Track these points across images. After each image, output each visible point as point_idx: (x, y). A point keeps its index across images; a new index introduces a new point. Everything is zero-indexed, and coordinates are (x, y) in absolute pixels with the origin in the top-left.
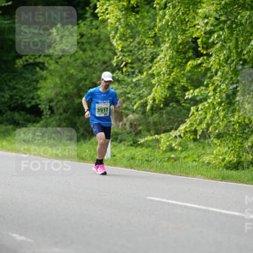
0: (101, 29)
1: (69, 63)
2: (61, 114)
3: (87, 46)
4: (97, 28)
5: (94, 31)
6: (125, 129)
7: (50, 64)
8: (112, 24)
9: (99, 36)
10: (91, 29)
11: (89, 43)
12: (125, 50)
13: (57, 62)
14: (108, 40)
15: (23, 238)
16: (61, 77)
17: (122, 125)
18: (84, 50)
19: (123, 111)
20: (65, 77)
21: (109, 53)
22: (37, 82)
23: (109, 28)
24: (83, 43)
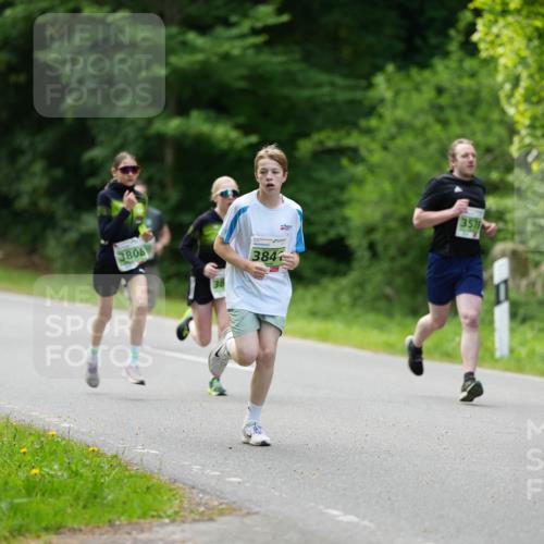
0: (484, 79)
1: (411, 151)
2: (393, 259)
3: (450, 114)
4: (473, 75)
5: (466, 82)
6: (534, 294)
7: (371, 151)
8: (506, 67)
9: (477, 93)
10: (460, 77)
11: (456, 107)
12: (538, 124)
13: (385, 148)
14: (496, 101)
16: (394, 179)
17: (527, 286)
18: (445, 123)
19: (531, 256)
20: (403, 179)
21: (499, 130)
22: (342, 188)
23: (500, 78)
24: (441, 108)
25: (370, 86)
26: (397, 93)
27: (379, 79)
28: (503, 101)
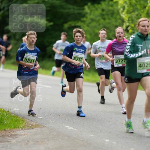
0: (115, 7)
1: (95, 27)
3: (106, 17)
4: (112, 6)
5: (110, 8)
8: (121, 4)
9: (113, 11)
10: (109, 6)
11: (107, 15)
12: (130, 19)
13: (88, 26)
14: (118, 13)
15: (72, 128)
16: (91, 34)
18: (104, 19)
21: (119, 21)
23: (119, 7)
24: (103, 15)
25: (84, 9)
26: (91, 11)
27: (86, 7)
28: (121, 13)
